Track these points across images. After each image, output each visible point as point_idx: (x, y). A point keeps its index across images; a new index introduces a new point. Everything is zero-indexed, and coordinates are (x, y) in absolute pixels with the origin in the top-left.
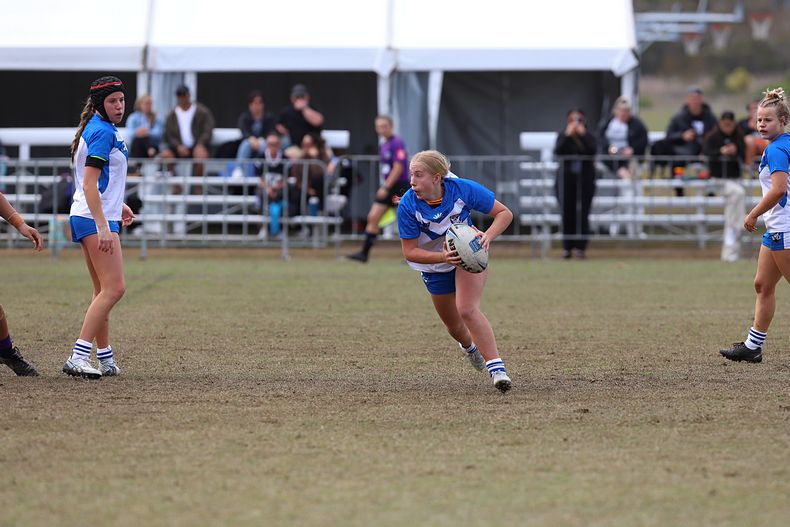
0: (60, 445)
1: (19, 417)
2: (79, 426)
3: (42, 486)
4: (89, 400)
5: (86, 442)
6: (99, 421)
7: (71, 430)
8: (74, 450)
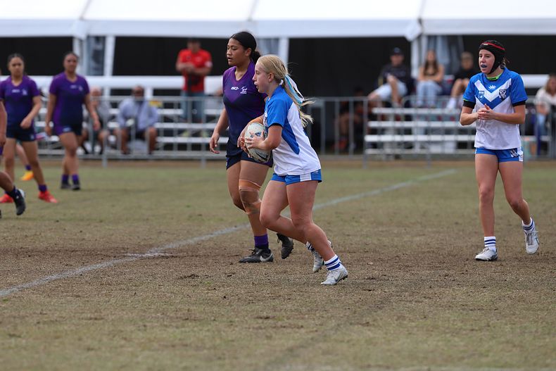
0: (522, 299)
1: (494, 279)
2: (536, 286)
3: (508, 328)
4: (543, 268)
5: (540, 297)
6: (550, 282)
7: (530, 289)
8: (531, 303)
